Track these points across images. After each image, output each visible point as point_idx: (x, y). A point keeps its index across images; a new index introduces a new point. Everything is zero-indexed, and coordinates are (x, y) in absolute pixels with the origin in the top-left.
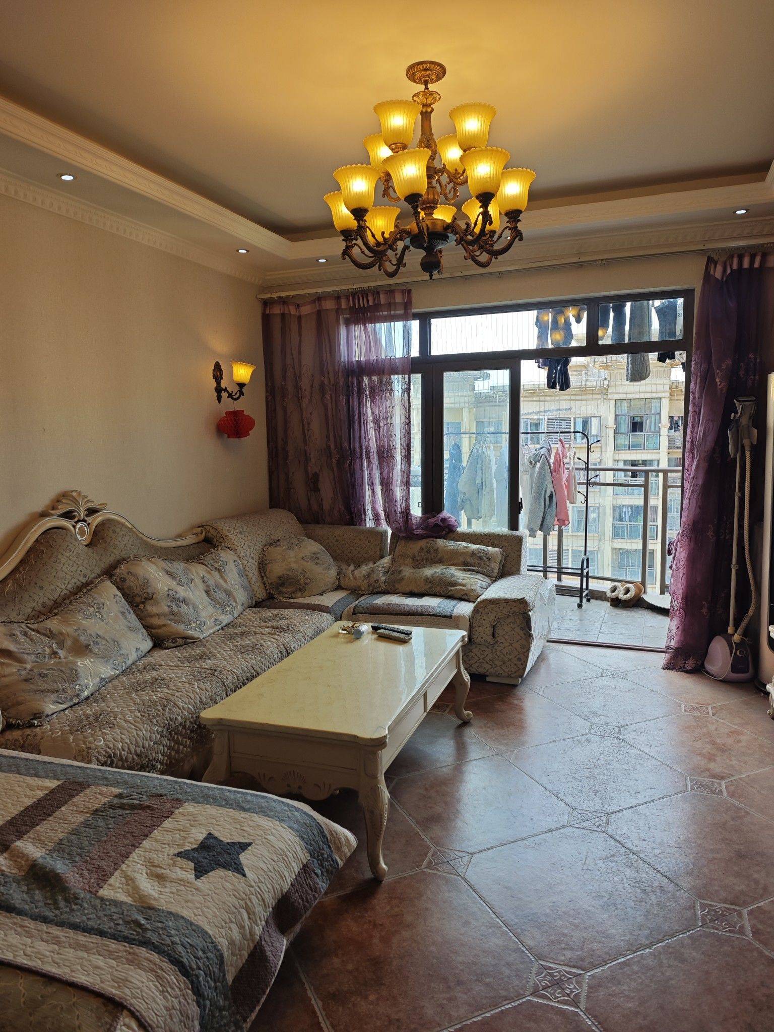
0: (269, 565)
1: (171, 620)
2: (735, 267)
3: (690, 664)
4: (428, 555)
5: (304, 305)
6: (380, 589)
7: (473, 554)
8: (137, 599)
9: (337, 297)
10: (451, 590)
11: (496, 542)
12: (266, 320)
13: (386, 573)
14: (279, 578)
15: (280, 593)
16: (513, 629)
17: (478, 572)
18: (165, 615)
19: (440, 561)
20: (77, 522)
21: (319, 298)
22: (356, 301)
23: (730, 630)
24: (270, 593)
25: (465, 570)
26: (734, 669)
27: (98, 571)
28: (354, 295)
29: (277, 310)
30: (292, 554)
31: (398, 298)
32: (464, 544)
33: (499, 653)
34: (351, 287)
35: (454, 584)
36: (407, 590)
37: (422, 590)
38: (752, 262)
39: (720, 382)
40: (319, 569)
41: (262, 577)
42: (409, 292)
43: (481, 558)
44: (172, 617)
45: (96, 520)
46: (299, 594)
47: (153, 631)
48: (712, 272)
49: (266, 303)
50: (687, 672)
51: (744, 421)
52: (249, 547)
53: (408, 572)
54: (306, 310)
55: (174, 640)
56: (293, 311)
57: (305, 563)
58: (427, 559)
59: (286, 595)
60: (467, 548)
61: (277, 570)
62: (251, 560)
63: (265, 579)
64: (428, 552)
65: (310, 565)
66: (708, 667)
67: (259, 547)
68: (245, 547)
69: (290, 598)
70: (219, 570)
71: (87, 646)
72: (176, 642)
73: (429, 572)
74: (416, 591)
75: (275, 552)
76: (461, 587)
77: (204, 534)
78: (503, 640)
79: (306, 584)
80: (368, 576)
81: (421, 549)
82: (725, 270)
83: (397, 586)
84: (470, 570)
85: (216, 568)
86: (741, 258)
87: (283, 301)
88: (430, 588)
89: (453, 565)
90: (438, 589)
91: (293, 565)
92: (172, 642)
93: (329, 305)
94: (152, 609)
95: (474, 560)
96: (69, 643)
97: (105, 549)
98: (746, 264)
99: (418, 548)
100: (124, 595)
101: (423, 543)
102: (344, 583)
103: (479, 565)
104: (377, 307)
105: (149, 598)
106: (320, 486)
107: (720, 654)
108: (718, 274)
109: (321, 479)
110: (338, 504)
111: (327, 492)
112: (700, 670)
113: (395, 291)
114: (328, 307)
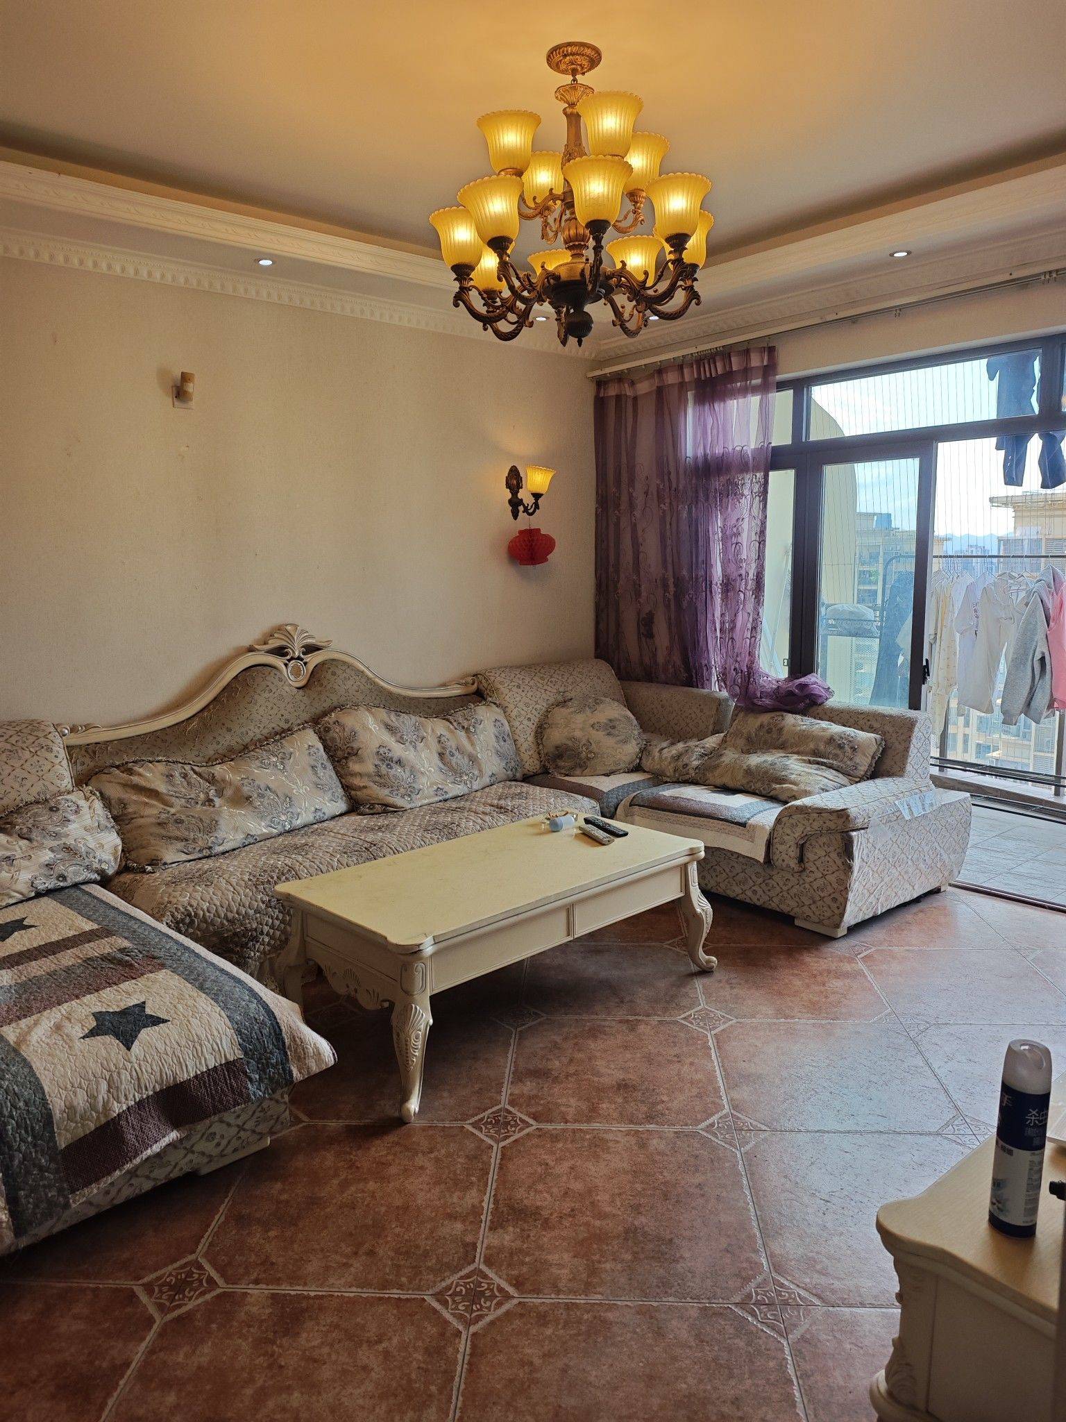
0: (548, 730)
1: (375, 782)
4: (767, 736)
5: (641, 380)
6: (687, 777)
7: (831, 740)
8: (339, 753)
9: (680, 366)
10: (775, 789)
11: (876, 725)
12: (600, 404)
13: (703, 755)
14: (557, 747)
15: (557, 767)
16: (827, 854)
17: (830, 767)
18: (369, 776)
19: (781, 746)
20: (289, 660)
21: (660, 370)
22: (702, 369)
24: (544, 766)
25: (810, 762)
27: (306, 716)
28: (700, 360)
29: (612, 391)
30: (580, 718)
31: (756, 361)
32: (824, 724)
33: (807, 886)
34: (693, 350)
35: (782, 780)
36: (719, 782)
37: (738, 785)
40: (610, 741)
41: (538, 744)
42: (771, 350)
43: (841, 747)
44: (377, 779)
45: (314, 660)
46: (578, 771)
47: (353, 793)
49: (600, 383)
52: (527, 705)
54: (644, 387)
55: (372, 806)
56: (628, 390)
57: (594, 732)
58: (765, 742)
59: (563, 771)
60: (824, 730)
61: (556, 736)
62: (526, 722)
63: (541, 747)
64: (769, 731)
65: (599, 735)
67: (542, 706)
68: (521, 705)
69: (567, 775)
70: (467, 730)
71: (248, 798)
72: (374, 808)
74: (731, 784)
75: (560, 714)
76: (791, 786)
77: (476, 685)
78: (814, 869)
79: (588, 759)
80: (678, 757)
81: (762, 726)
83: (709, 775)
85: (463, 727)
87: (619, 378)
88: (748, 783)
89: (798, 753)
90: (759, 785)
91: (578, 734)
92: (369, 808)
93: (672, 378)
94: (354, 767)
95: (830, 749)
96: (229, 792)
97: (320, 693)
99: (758, 723)
100: (327, 748)
101: (765, 718)
102: (647, 764)
103: (836, 757)
104: (729, 376)
105: (354, 753)
106: (654, 630)
109: (656, 621)
110: (673, 657)
111: (663, 637)
113: (754, 350)
114: (668, 383)
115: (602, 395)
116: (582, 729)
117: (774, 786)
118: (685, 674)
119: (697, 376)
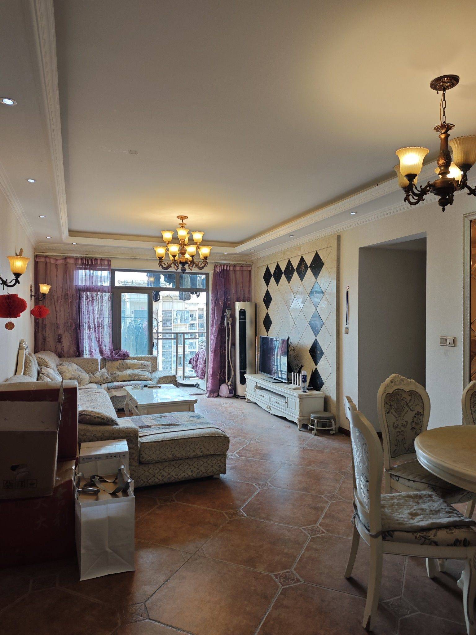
2: (223, 269)
3: (215, 395)
4: (123, 366)
5: (60, 260)
6: (109, 381)
7: (142, 365)
9: (76, 259)
11: (147, 360)
12: (36, 264)
17: (145, 371)
19: (129, 368)
21: (65, 258)
22: (87, 261)
23: (227, 381)
25: (141, 370)
26: (230, 393)
28: (86, 259)
29: (43, 260)
30: (70, 368)
31: (106, 263)
32: (134, 361)
35: (141, 375)
36: (121, 380)
38: (227, 268)
39: (221, 304)
40: (83, 374)
42: (111, 261)
43: (145, 366)
48: (216, 269)
50: (215, 397)
51: (229, 316)
53: (119, 373)
56: (52, 261)
57: (77, 372)
58: (123, 368)
60: (138, 362)
61: (68, 375)
64: (123, 365)
65: (79, 373)
66: (220, 394)
73: (129, 372)
74: (126, 379)
76: (144, 376)
79: (81, 381)
80: (102, 376)
81: (120, 364)
82: (220, 269)
83: (117, 379)
84: (143, 370)
86: (224, 266)
88: (132, 378)
89: (136, 369)
90: (135, 378)
91: (74, 373)
93: (72, 261)
98: (225, 268)
99: (118, 364)
101: (120, 362)
103: (145, 368)
104: (95, 265)
106: (62, 340)
107: (224, 389)
108: (218, 270)
109: (63, 337)
110: (73, 348)
111: (67, 342)
112: (218, 396)
113: (104, 260)
114: (71, 262)
115: (37, 260)
116: (74, 372)
118: (78, 353)
119: (84, 263)
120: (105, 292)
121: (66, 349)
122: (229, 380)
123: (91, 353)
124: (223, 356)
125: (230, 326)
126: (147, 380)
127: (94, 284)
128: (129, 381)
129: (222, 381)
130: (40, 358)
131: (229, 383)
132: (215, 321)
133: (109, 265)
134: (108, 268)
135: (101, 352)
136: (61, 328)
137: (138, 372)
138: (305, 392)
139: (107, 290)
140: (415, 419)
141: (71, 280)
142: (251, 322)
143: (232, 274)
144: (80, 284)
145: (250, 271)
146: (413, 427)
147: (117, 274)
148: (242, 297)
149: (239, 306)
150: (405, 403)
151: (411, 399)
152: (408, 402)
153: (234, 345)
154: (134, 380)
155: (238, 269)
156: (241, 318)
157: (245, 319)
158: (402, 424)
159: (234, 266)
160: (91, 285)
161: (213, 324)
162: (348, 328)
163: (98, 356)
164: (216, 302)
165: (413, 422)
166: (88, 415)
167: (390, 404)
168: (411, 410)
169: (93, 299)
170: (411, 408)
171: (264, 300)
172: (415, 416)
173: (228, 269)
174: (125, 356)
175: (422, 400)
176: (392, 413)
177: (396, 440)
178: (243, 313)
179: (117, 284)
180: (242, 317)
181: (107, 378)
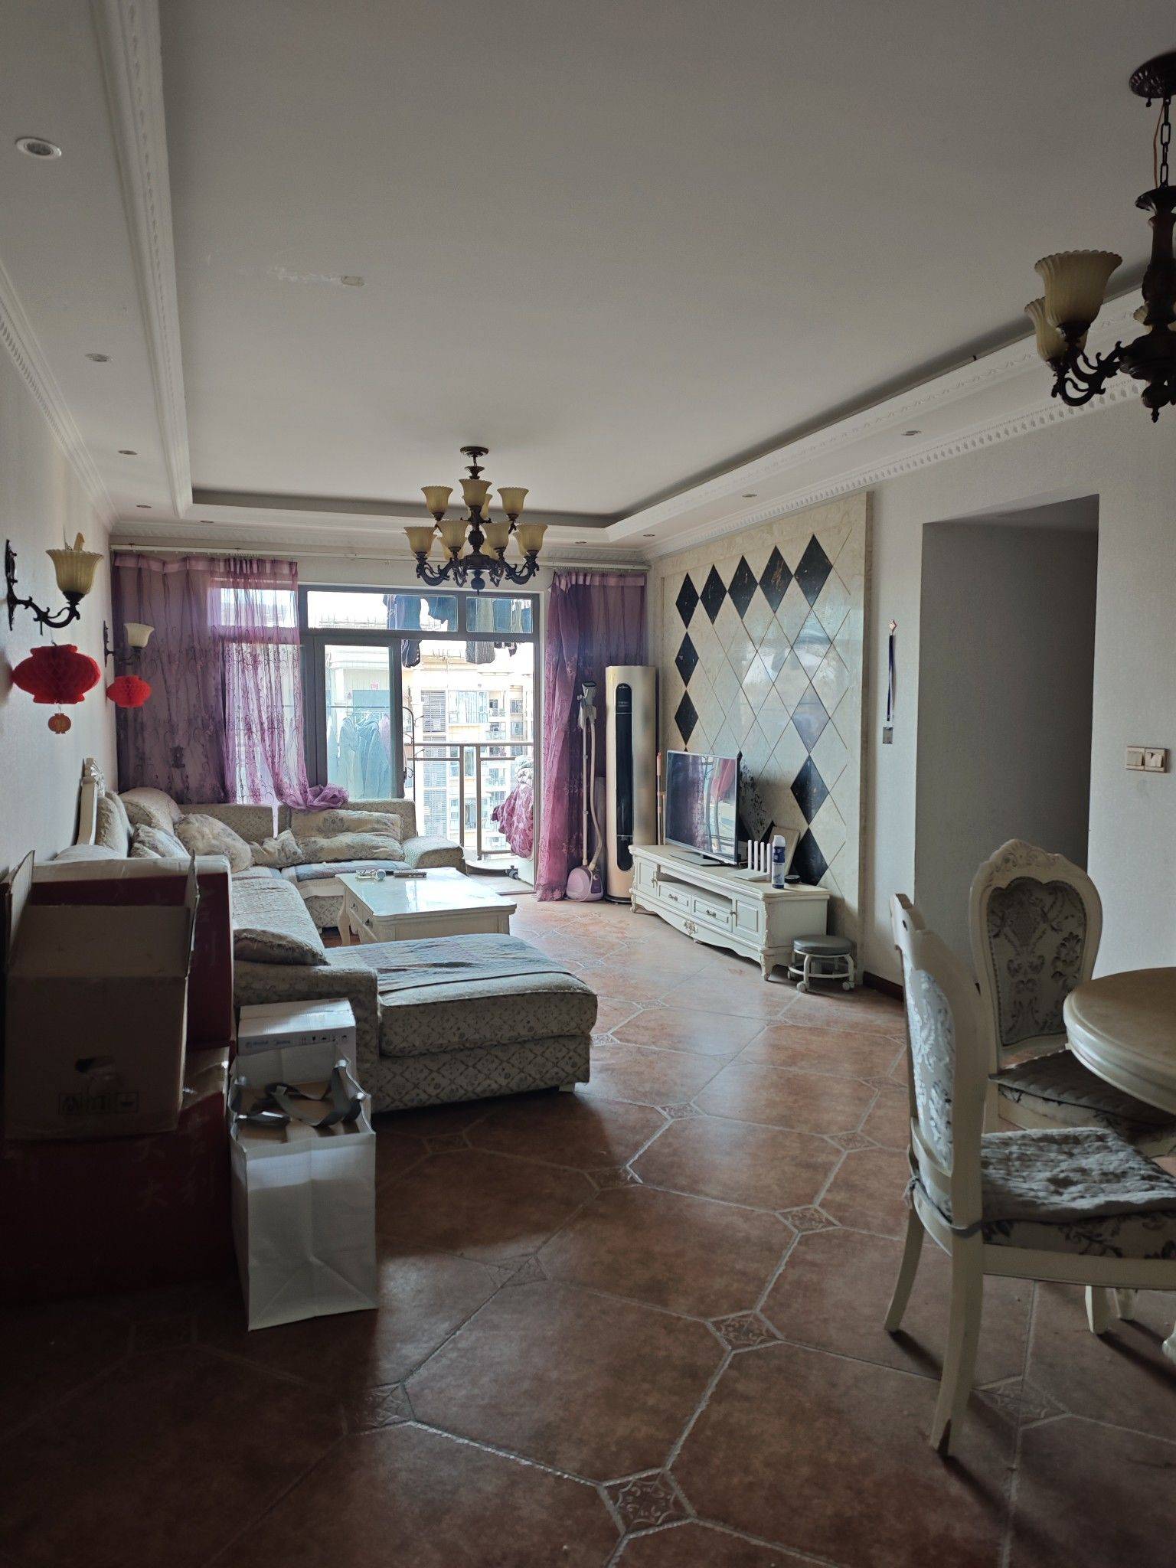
2: (574, 583)
3: (557, 894)
4: (333, 826)
5: (173, 562)
6: (300, 861)
7: (378, 822)
9: (211, 559)
10: (376, 853)
11: (390, 809)
12: (117, 572)
13: (297, 845)
17: (386, 835)
19: (347, 830)
21: (186, 558)
22: (238, 566)
23: (585, 862)
25: (377, 835)
26: (593, 891)
28: (236, 560)
29: (130, 563)
30: (207, 830)
31: (286, 570)
32: (362, 813)
34: (235, 552)
35: (377, 848)
36: (330, 858)
38: (585, 580)
39: (571, 672)
40: (238, 844)
42: (299, 565)
43: (384, 824)
48: (557, 584)
49: (117, 555)
50: (557, 900)
51: (589, 702)
53: (323, 842)
54: (173, 568)
56: (155, 566)
57: (224, 839)
58: (338, 829)
60: (368, 816)
61: (201, 847)
62: (177, 838)
64: (333, 822)
65: (229, 841)
66: (569, 893)
67: (171, 825)
68: (167, 825)
73: (347, 838)
74: (342, 857)
76: (384, 849)
80: (280, 849)
81: (325, 820)
82: (567, 585)
83: (319, 855)
84: (381, 835)
86: (577, 575)
87: (140, 556)
89: (366, 831)
93: (201, 566)
95: (379, 826)
98: (581, 582)
99: (322, 819)
101: (325, 814)
102: (259, 859)
103: (386, 830)
104: (261, 574)
106: (184, 761)
107: (580, 881)
108: (563, 587)
109: (187, 753)
110: (211, 781)
111: (195, 768)
112: (564, 897)
113: (281, 562)
114: (199, 569)
115: (117, 564)
116: (214, 837)
117: (375, 851)
118: (223, 794)
119: (232, 570)
120: (286, 643)
121: (193, 782)
122: (589, 860)
123: (255, 794)
124: (575, 802)
125: (592, 726)
126: (391, 858)
127: (258, 624)
128: (350, 860)
129: (575, 863)
130: (132, 805)
131: (592, 866)
132: (557, 715)
133: (294, 575)
134: (290, 582)
135: (280, 792)
136: (181, 733)
137: (369, 838)
138: (781, 887)
139: (290, 639)
140: (1064, 951)
141: (202, 614)
142: (646, 718)
143: (596, 597)
144: (223, 624)
145: (643, 589)
146: (1057, 972)
147: (313, 597)
148: (622, 655)
149: (614, 676)
150: (1040, 912)
151: (1054, 903)
152: (1046, 910)
153: (601, 772)
154: (361, 859)
155: (612, 581)
156: (620, 706)
157: (629, 709)
158: (1032, 963)
159: (604, 575)
160: (250, 624)
161: (549, 723)
162: (891, 729)
163: (273, 803)
164: (558, 667)
165: (1057, 958)
166: (256, 940)
167: (1000, 914)
168: (1053, 929)
169: (255, 661)
170: (1054, 924)
171: (678, 661)
172: (1063, 945)
173: (588, 583)
174: (337, 801)
175: (1082, 904)
176: (1006, 937)
177: (1015, 1002)
178: (624, 693)
179: (313, 623)
180: (623, 704)
181: (295, 853)
